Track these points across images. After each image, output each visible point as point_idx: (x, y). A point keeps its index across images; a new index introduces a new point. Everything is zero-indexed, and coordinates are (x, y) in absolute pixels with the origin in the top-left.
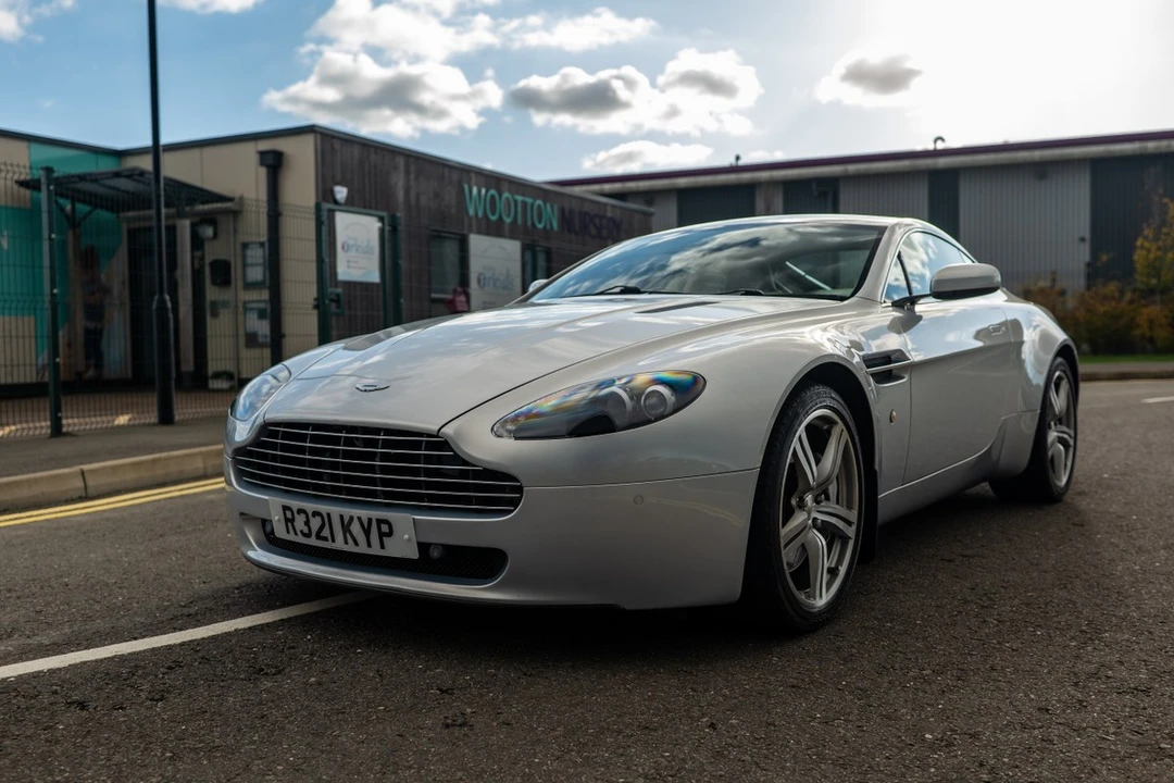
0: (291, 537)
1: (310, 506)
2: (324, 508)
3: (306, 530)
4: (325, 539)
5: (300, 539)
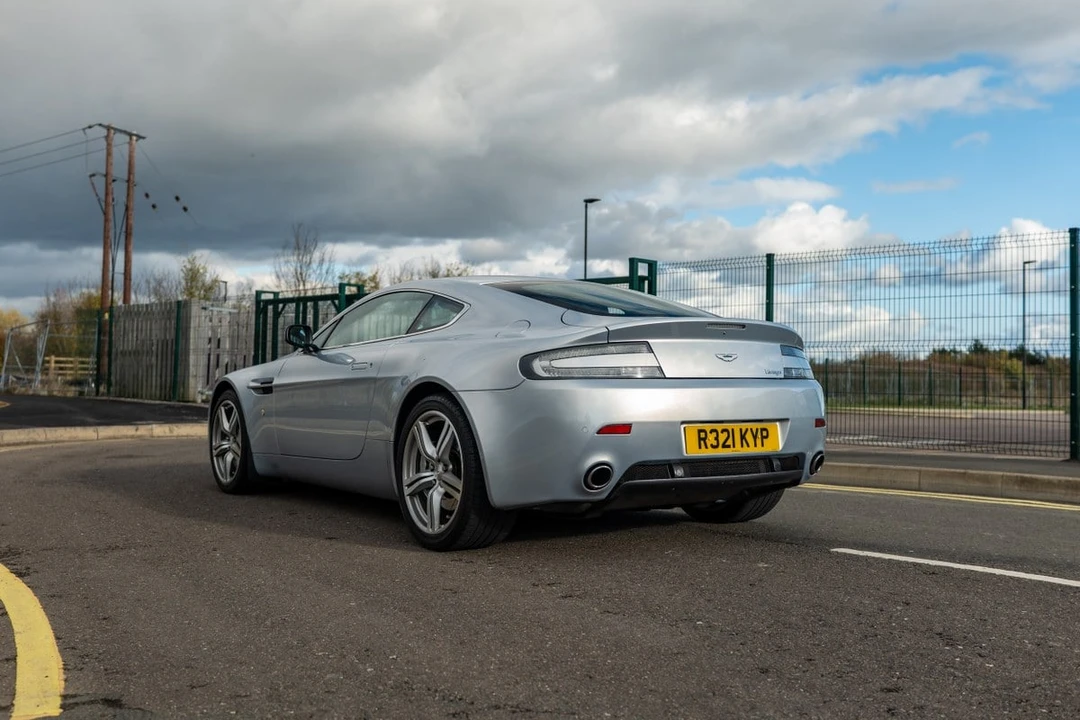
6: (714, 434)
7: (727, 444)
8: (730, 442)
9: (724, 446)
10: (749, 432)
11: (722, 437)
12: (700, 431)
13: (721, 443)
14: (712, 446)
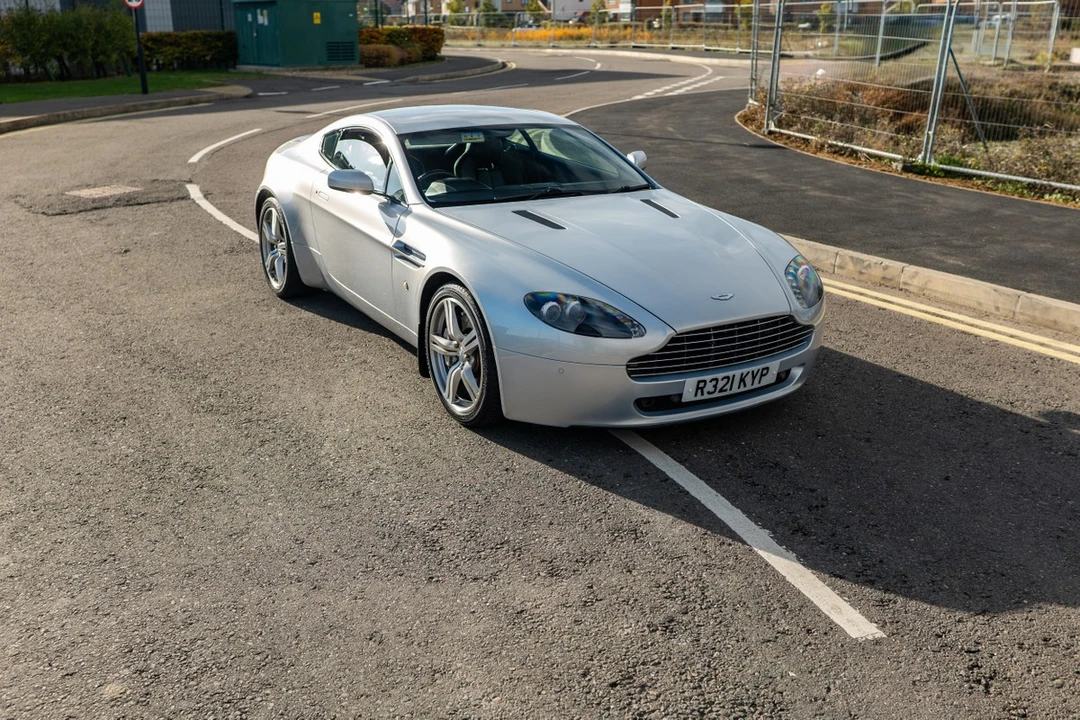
0: (699, 397)
1: (720, 376)
2: (730, 374)
3: (712, 390)
4: (726, 390)
5: (706, 396)
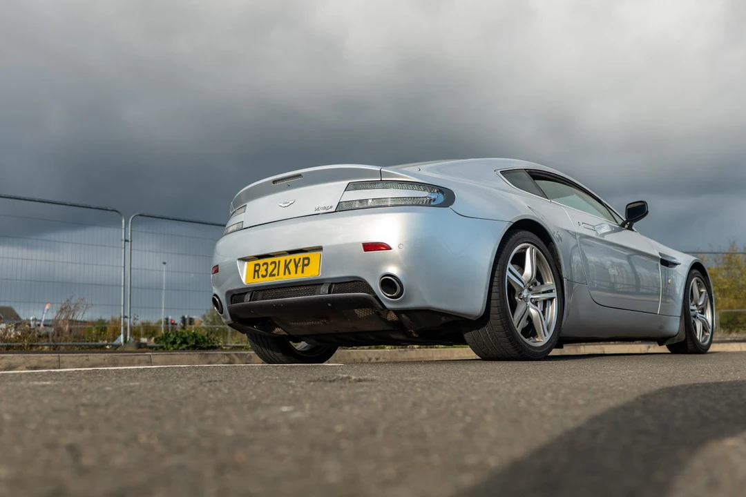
6: (265, 266)
7: (273, 273)
8: (276, 272)
9: (272, 275)
10: (292, 262)
11: (271, 268)
12: (256, 265)
13: (269, 272)
14: (263, 276)
